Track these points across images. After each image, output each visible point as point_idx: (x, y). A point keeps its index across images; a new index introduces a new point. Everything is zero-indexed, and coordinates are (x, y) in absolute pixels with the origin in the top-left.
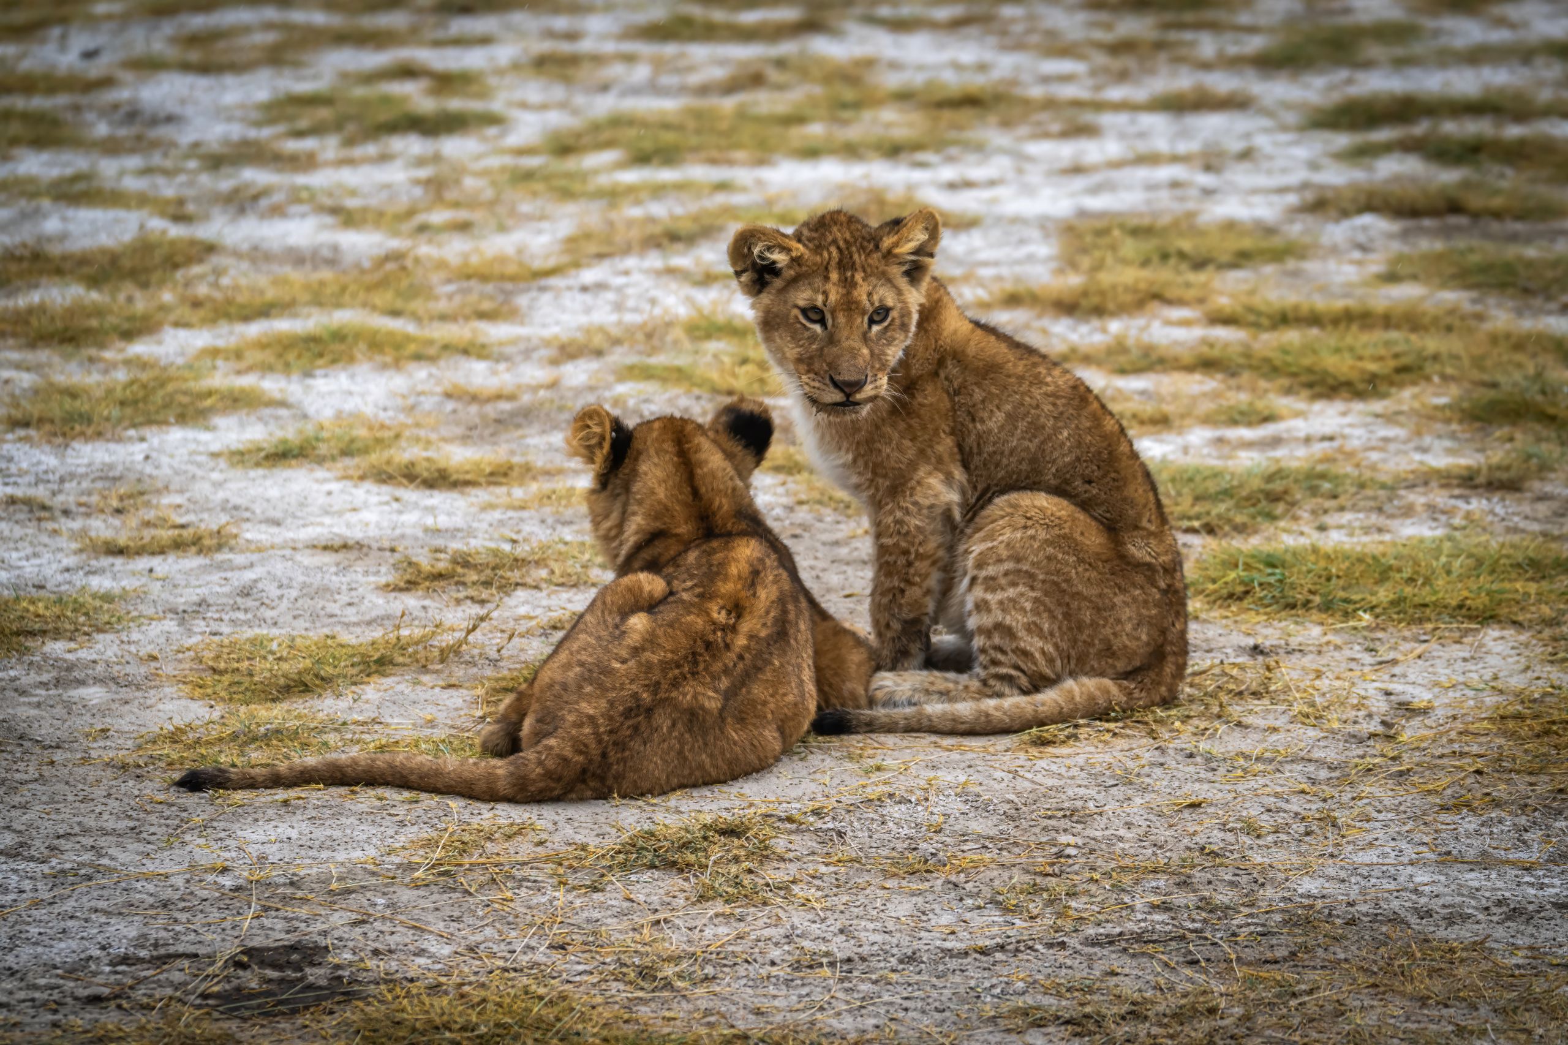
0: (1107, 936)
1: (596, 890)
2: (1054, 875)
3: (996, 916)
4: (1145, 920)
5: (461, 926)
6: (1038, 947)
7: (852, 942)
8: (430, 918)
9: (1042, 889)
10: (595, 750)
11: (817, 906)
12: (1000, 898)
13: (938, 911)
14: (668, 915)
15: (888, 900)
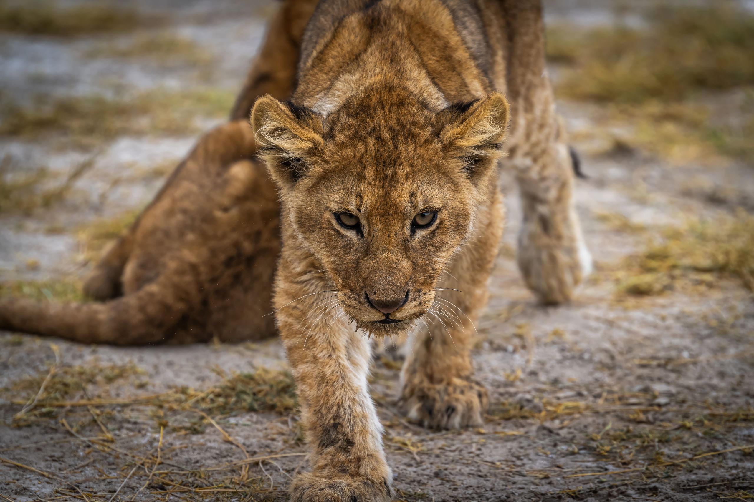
0: (699, 482)
1: (195, 432)
2: (648, 422)
3: (589, 462)
4: (736, 467)
5: (63, 465)
6: (631, 492)
7: (447, 485)
8: (32, 457)
9: (636, 436)
10: (196, 298)
11: (414, 450)
12: (594, 444)
13: (532, 456)
14: (266, 457)
15: (484, 445)
